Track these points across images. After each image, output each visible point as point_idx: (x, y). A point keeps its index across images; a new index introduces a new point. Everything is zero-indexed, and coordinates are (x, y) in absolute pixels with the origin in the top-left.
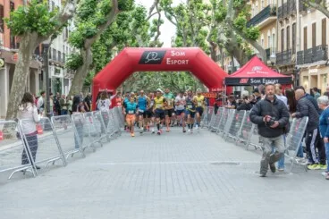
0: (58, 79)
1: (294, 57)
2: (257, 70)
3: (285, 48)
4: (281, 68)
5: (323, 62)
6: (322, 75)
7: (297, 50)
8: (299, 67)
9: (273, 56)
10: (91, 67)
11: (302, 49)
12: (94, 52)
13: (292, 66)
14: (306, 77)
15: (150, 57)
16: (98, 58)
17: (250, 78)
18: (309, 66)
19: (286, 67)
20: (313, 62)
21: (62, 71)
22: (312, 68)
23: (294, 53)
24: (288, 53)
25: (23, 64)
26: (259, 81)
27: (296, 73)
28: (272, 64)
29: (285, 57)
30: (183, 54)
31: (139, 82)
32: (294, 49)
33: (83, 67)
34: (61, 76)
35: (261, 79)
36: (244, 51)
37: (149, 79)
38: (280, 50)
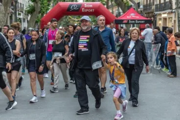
0: (20, 19)
1: (153, 7)
2: (132, 15)
3: (148, 2)
4: (146, 13)
5: (170, 11)
6: (169, 18)
7: (155, 3)
8: (156, 13)
9: (141, 7)
10: (40, 12)
11: (158, 3)
12: (41, 4)
13: (152, 12)
14: (160, 19)
15: (73, 8)
16: (43, 8)
17: (129, 20)
18: (162, 12)
19: (149, 13)
20: (164, 10)
21: (22, 14)
22: (164, 13)
23: (153, 5)
24: (150, 5)
25: (4, 12)
26: (134, 22)
27: (155, 16)
28: (141, 11)
29: (148, 7)
30: (91, 6)
31: (64, 20)
32: (153, 3)
33: (35, 13)
34: (21, 17)
35: (135, 20)
36: (125, 4)
37: (70, 18)
38: (145, 3)
